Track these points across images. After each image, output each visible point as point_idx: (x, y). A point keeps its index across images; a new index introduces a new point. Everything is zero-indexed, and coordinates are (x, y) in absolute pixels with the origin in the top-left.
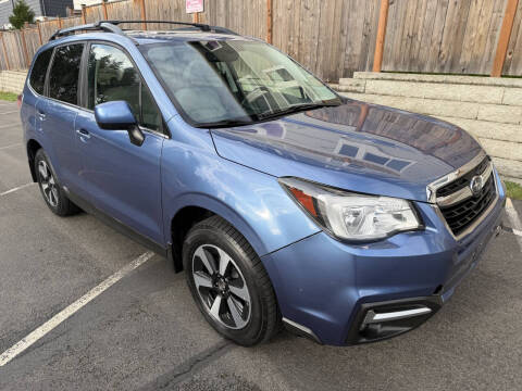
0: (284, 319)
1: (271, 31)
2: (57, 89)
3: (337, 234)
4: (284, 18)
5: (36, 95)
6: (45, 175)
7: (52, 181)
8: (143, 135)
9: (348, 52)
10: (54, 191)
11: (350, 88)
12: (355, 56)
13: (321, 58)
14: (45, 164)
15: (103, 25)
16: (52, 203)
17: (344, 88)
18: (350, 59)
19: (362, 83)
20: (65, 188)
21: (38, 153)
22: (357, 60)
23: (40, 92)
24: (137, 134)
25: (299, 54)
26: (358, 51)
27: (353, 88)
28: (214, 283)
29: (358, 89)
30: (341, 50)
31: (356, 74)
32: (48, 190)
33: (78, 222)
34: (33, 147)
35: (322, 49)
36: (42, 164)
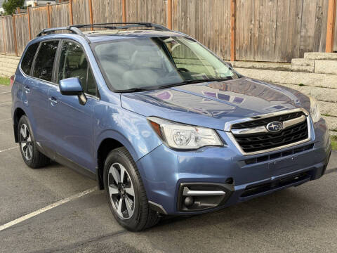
0: (150, 202)
1: (234, 15)
2: (40, 71)
3: (170, 145)
4: (246, 4)
5: (24, 75)
6: (25, 136)
7: (29, 139)
8: (87, 99)
9: (303, 34)
10: (30, 148)
11: (301, 68)
12: (309, 37)
13: (279, 40)
14: (25, 126)
15: (72, 28)
16: (27, 158)
17: (295, 68)
18: (305, 41)
19: (311, 63)
20: (38, 143)
21: (22, 118)
22: (311, 41)
23: (28, 73)
24: (83, 98)
25: (259, 36)
26: (311, 32)
27: (304, 68)
28: (119, 190)
29: (308, 68)
30: (297, 32)
31: (306, 55)
32: (25, 148)
33: (45, 172)
34: (19, 113)
35: (280, 31)
36: (23, 127)
